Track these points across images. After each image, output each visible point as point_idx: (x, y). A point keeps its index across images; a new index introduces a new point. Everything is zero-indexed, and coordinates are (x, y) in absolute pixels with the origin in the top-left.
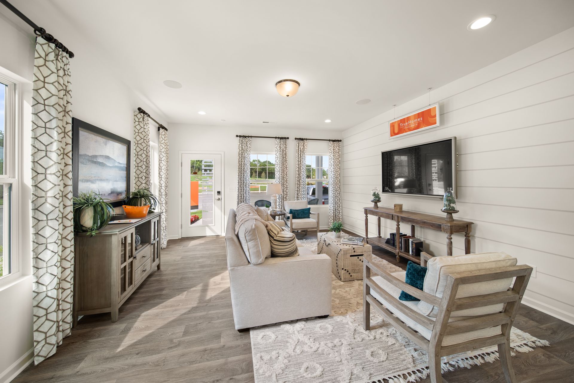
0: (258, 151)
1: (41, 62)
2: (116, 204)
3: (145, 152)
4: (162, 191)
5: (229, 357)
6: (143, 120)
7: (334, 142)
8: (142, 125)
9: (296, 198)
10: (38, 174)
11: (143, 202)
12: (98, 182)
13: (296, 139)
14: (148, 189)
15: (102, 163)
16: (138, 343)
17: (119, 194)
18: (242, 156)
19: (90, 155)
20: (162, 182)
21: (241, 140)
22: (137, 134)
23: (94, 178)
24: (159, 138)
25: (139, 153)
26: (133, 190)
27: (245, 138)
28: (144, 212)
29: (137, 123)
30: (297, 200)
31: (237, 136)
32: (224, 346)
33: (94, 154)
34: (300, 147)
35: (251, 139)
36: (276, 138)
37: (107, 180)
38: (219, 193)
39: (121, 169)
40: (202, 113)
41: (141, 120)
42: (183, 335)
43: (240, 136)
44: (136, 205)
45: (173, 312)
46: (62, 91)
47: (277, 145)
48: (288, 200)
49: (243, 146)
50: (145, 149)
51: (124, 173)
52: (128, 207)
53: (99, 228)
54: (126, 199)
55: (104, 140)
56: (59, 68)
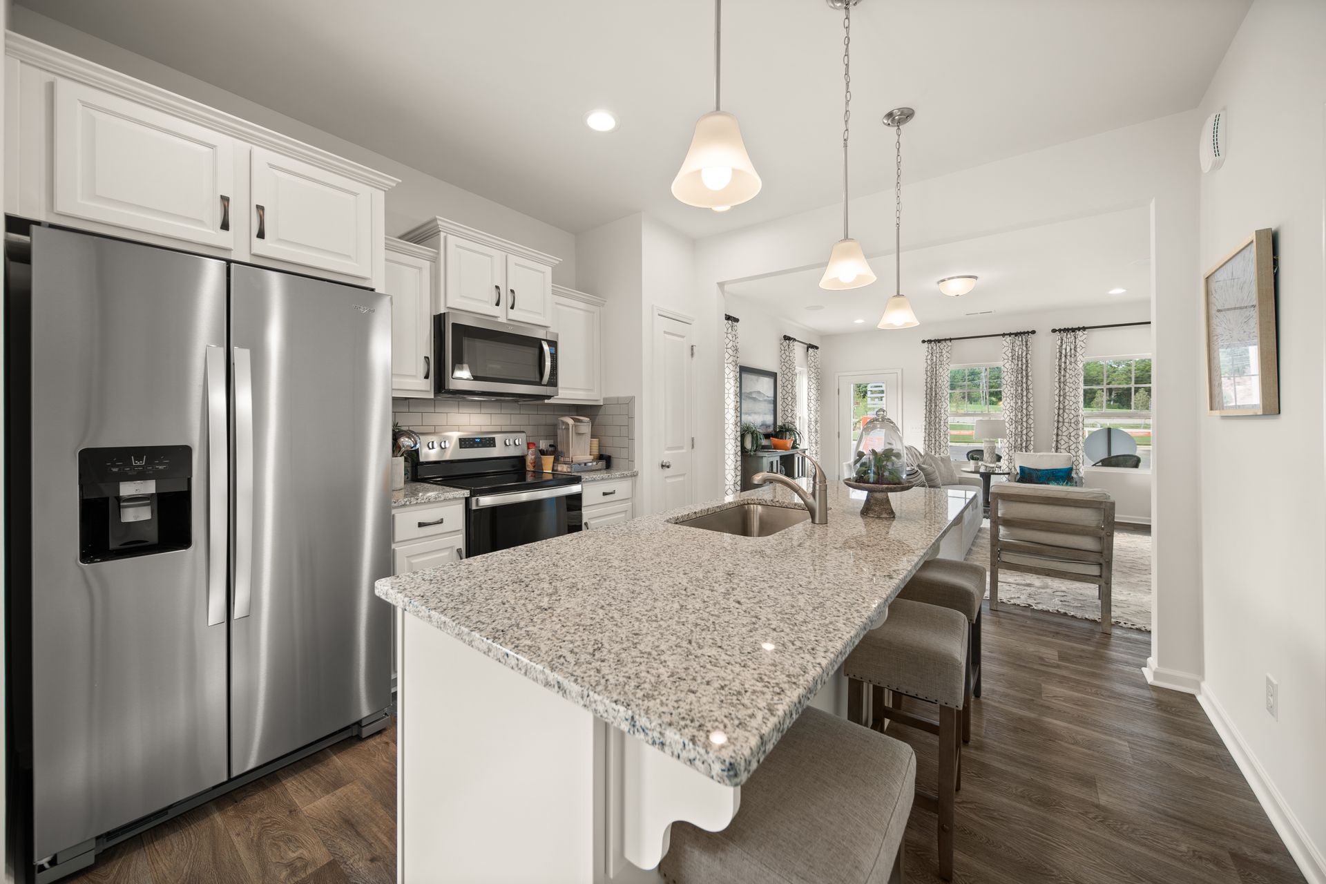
2: (767, 436)
3: (790, 382)
4: (812, 427)
6: (789, 348)
8: (787, 354)
9: (1052, 448)
11: (788, 436)
12: (752, 415)
14: (792, 423)
15: (755, 398)
17: (768, 426)
18: (933, 373)
19: (748, 392)
21: (930, 347)
22: (783, 364)
23: (751, 411)
24: (808, 361)
25: (785, 385)
26: (779, 423)
27: (939, 342)
28: (788, 445)
29: (783, 352)
30: (1056, 452)
31: (924, 342)
33: (750, 391)
35: (949, 344)
36: (1004, 335)
37: (758, 413)
39: (769, 402)
40: (859, 321)
41: (787, 348)
43: (930, 341)
44: (782, 438)
47: (1006, 349)
48: (1031, 451)
49: (935, 357)
50: (790, 379)
51: (772, 407)
52: (774, 439)
53: (755, 451)
54: (773, 433)
55: (756, 377)
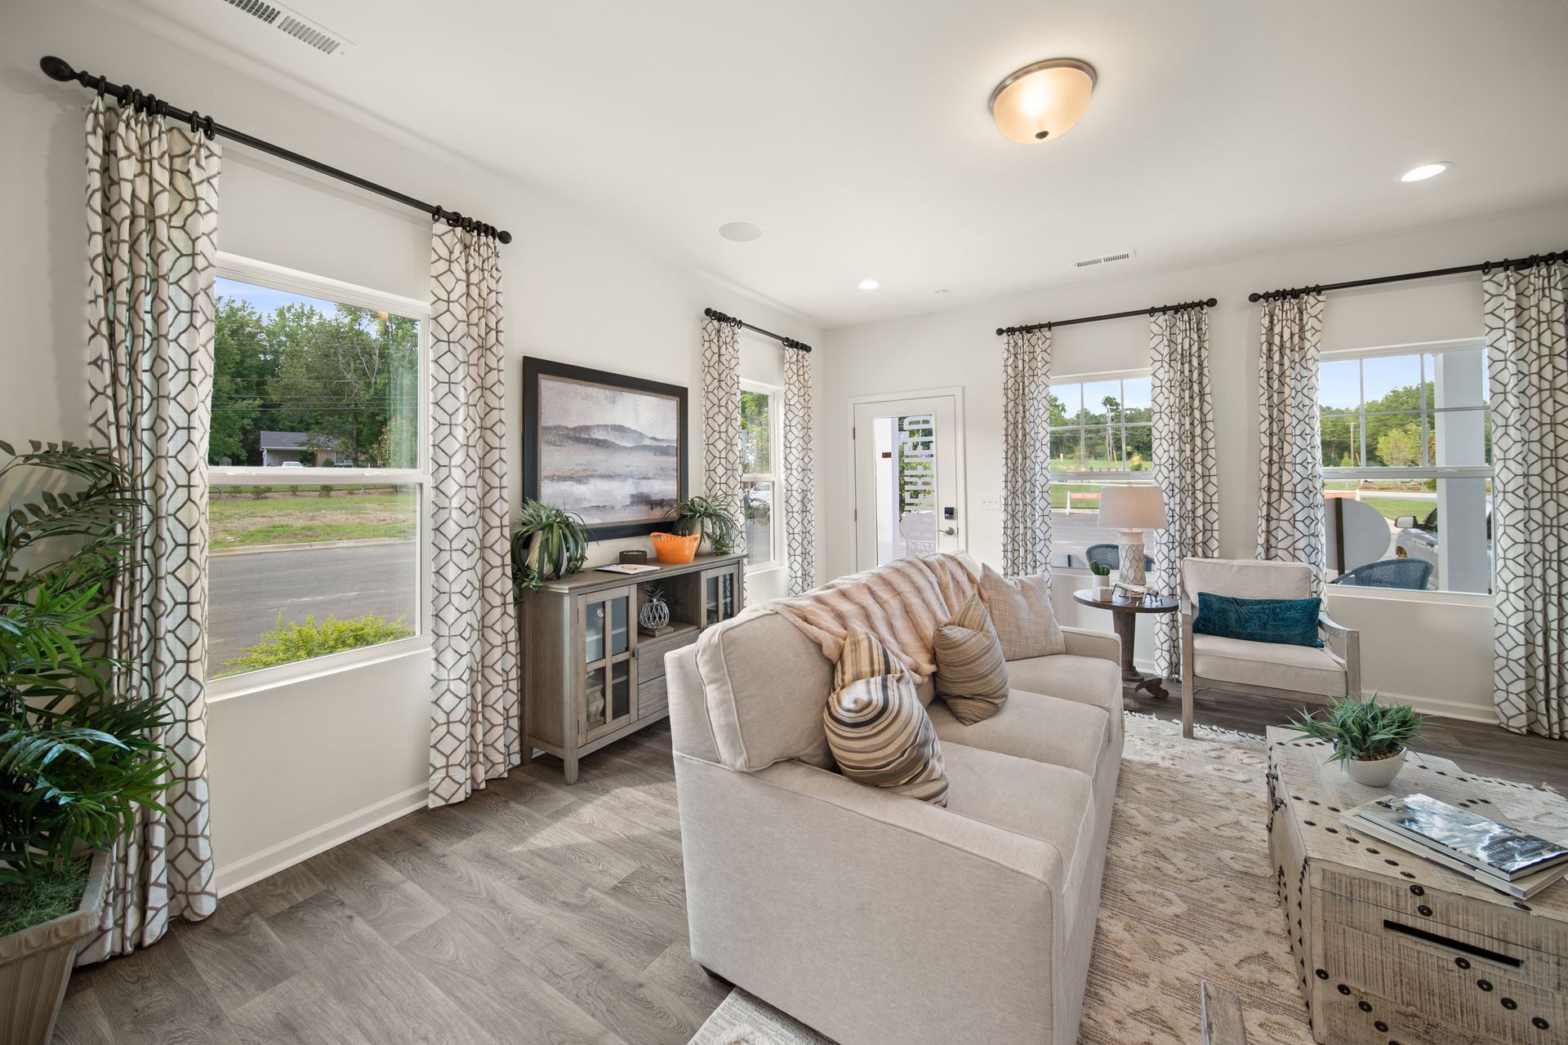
0: (1083, 373)
1: (442, 266)
3: (724, 410)
4: (793, 501)
5: (614, 1030)
6: (719, 336)
7: (1526, 272)
8: (715, 348)
9: (1260, 550)
10: (440, 466)
12: (593, 481)
13: (1254, 298)
15: (604, 441)
16: (545, 854)
18: (1018, 393)
19: (571, 426)
20: (792, 480)
21: (1012, 341)
22: (706, 370)
23: (582, 474)
27: (1028, 332)
28: (687, 552)
29: (707, 345)
30: (1268, 558)
31: (1000, 332)
32: (641, 986)
33: (581, 424)
34: (1277, 329)
35: (1048, 334)
36: (1152, 311)
37: (618, 475)
38: (950, 512)
39: (661, 451)
40: (869, 285)
41: (713, 336)
42: (615, 888)
43: (1011, 331)
45: (658, 815)
46: (477, 310)
47: (1157, 339)
48: (1216, 554)
49: (1021, 362)
50: (723, 403)
51: (672, 461)
52: (663, 536)
54: (676, 519)
55: (607, 392)
56: (471, 268)
